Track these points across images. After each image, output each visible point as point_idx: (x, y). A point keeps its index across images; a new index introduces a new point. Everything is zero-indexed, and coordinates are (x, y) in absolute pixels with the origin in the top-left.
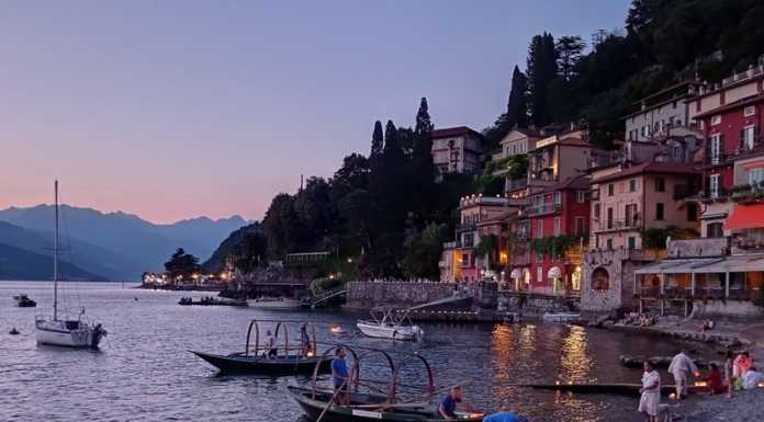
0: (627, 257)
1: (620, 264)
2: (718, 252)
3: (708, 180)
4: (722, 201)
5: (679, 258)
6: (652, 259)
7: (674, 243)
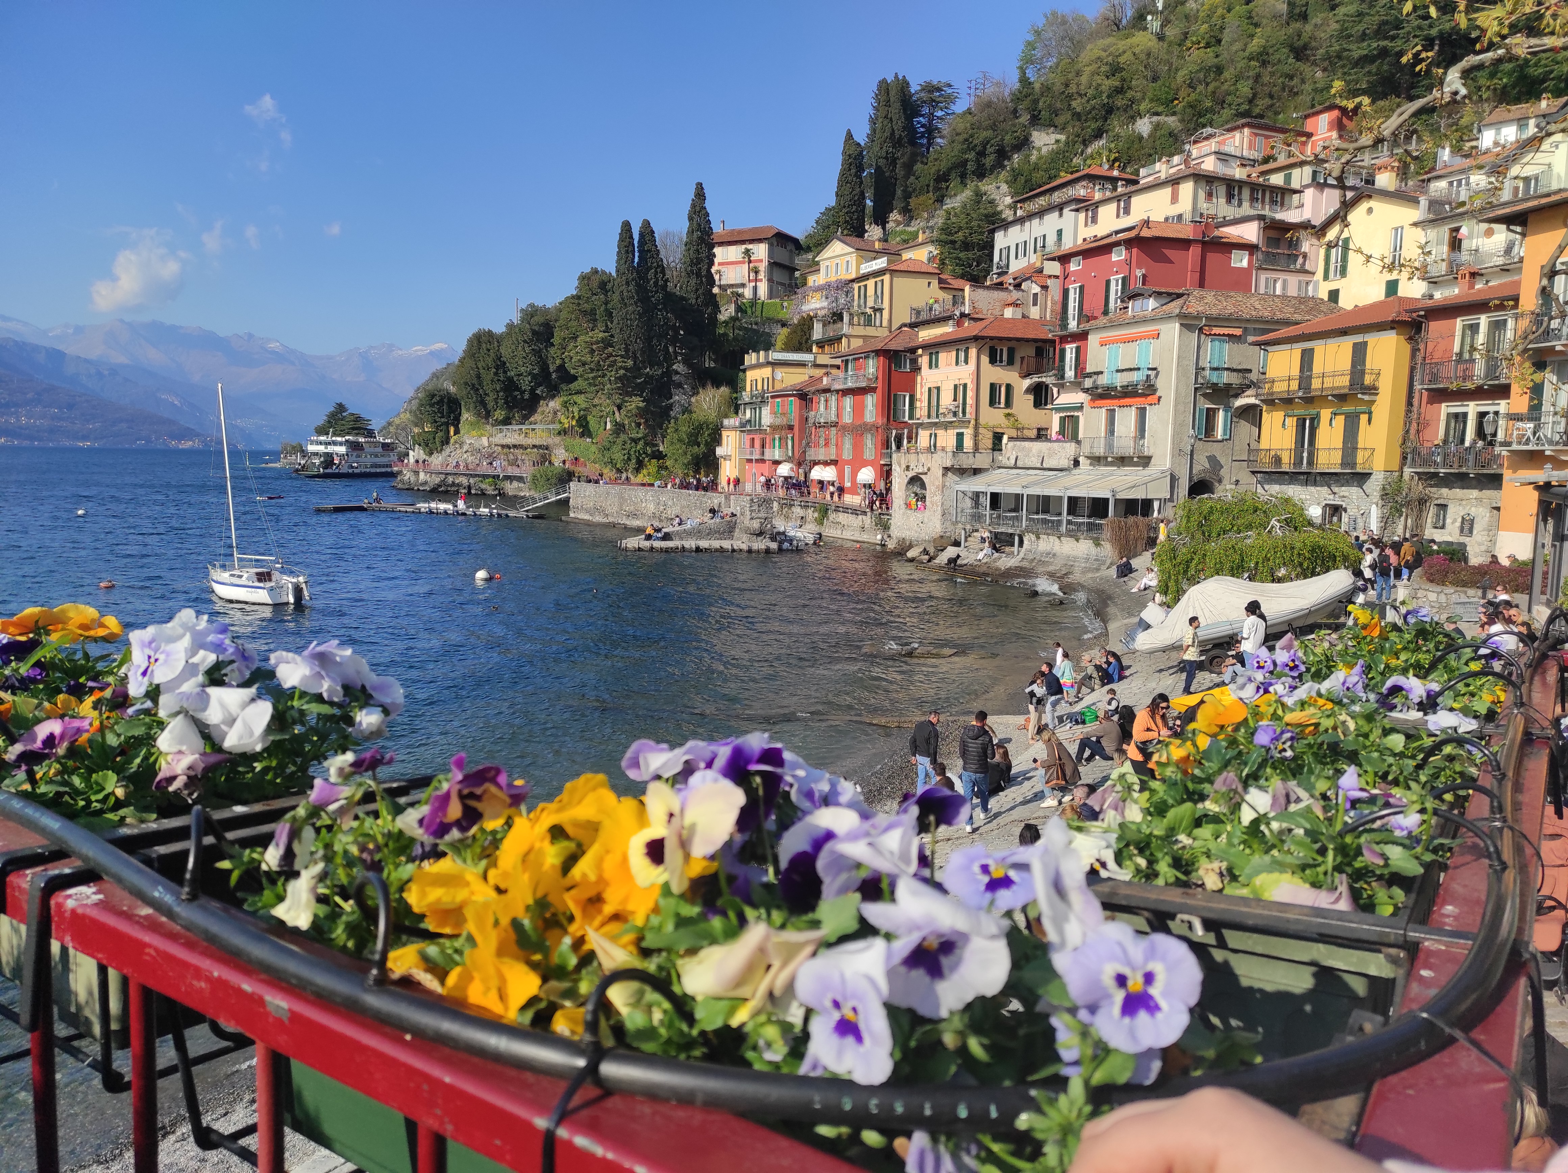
0: (949, 465)
1: (940, 472)
2: (1065, 463)
3: (1063, 352)
4: (1077, 385)
5: (1015, 467)
6: (985, 466)
7: (1011, 444)
